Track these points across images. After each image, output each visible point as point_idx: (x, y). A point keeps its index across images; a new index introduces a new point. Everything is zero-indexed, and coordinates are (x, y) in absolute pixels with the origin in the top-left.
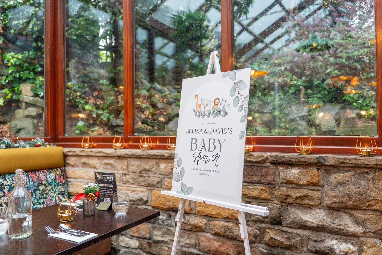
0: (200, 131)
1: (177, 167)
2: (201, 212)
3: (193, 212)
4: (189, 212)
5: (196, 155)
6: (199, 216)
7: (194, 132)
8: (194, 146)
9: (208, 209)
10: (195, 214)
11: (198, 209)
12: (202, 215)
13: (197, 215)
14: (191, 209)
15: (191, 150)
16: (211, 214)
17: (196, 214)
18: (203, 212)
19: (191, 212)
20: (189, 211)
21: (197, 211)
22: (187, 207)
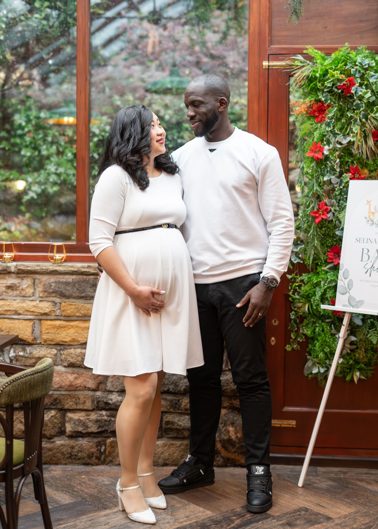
0: (373, 241)
1: (343, 279)
2: (50, 341)
3: (38, 342)
4: (32, 342)
5: (369, 266)
6: (46, 346)
7: (365, 241)
8: (365, 257)
9: (59, 336)
10: (40, 343)
11: (45, 337)
12: (51, 344)
13: (43, 345)
14: (35, 338)
15: (362, 261)
16: (64, 342)
17: (42, 343)
18: (51, 341)
19: (35, 342)
20: (33, 340)
21: (44, 340)
22: (29, 336)
